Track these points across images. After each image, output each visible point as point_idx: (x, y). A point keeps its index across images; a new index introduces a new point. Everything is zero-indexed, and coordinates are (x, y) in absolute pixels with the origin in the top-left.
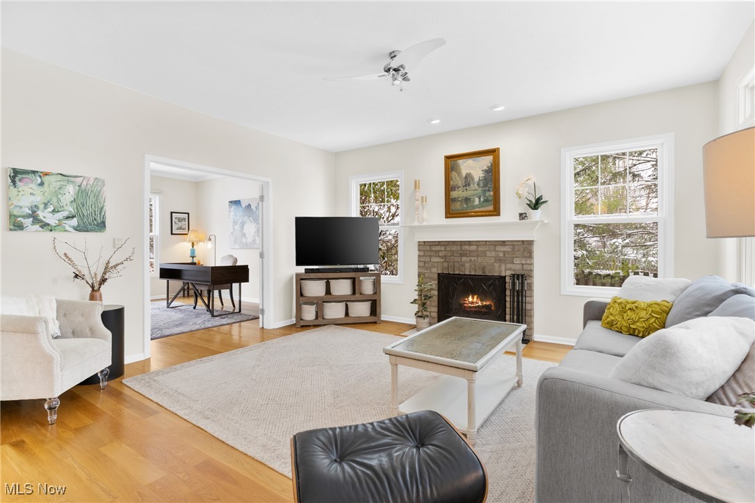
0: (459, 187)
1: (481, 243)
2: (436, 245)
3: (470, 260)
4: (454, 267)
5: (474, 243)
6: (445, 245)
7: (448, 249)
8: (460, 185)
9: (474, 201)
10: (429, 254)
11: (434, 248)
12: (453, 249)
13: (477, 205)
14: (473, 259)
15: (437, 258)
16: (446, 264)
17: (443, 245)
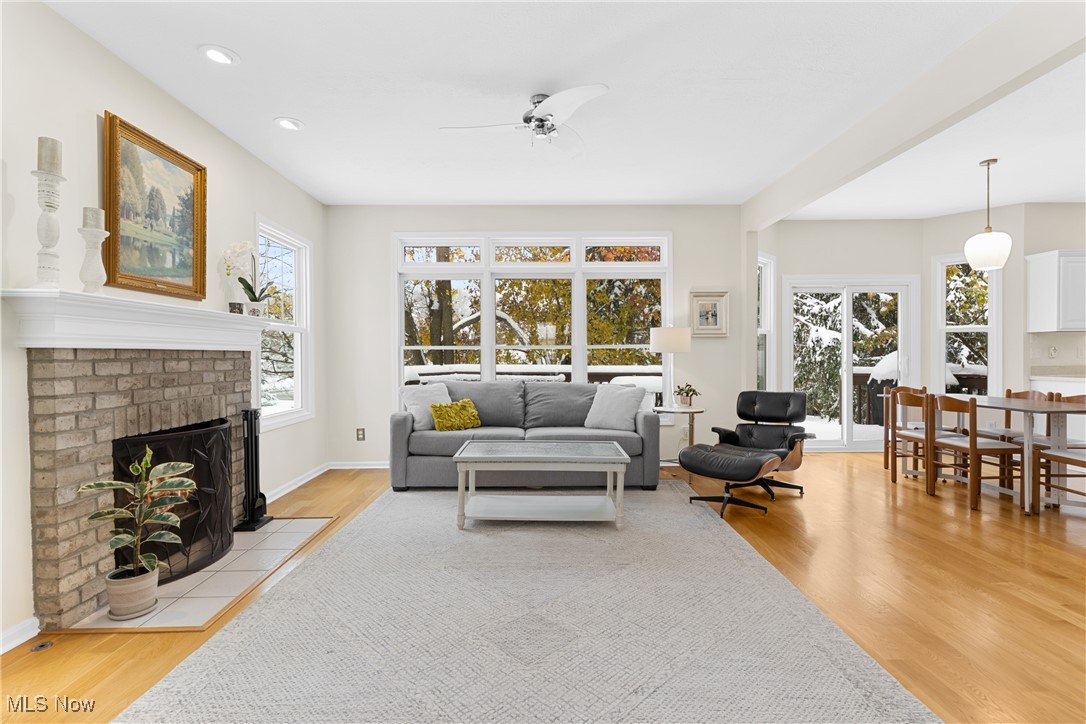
0: (137, 214)
1: (197, 356)
2: (108, 360)
3: (179, 394)
4: (151, 416)
5: (186, 356)
6: (131, 361)
7: (138, 370)
8: (139, 209)
9: (164, 259)
10: (90, 387)
11: (104, 370)
12: (149, 371)
13: (169, 269)
14: (183, 390)
15: (113, 397)
16: (132, 412)
17: (126, 360)
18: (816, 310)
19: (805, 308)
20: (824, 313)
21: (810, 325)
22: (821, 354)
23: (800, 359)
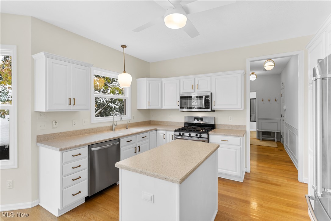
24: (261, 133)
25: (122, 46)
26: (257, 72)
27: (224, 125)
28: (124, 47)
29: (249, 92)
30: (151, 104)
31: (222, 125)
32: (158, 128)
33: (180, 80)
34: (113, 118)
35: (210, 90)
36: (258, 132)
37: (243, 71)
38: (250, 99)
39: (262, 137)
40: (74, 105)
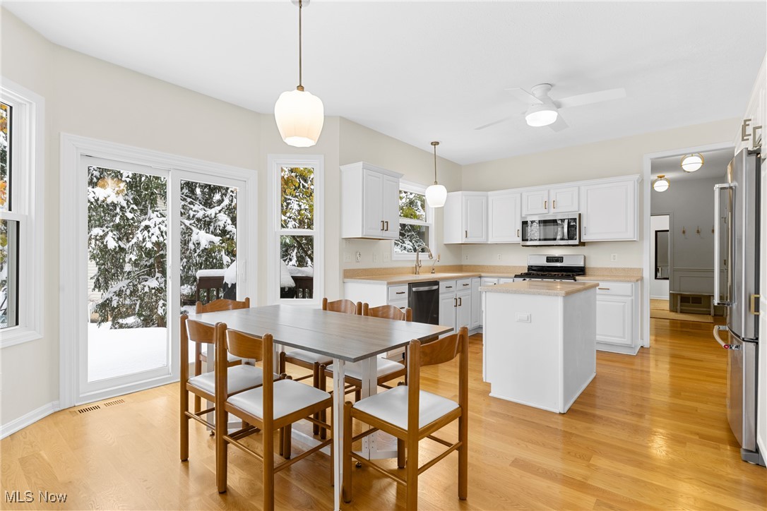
18: (200, 215)
19: (192, 213)
20: (207, 219)
21: (193, 228)
22: (199, 255)
23: (185, 260)
24: (679, 297)
25: (432, 144)
26: (669, 175)
27: (602, 269)
28: (435, 145)
29: (649, 214)
30: (468, 235)
31: (598, 269)
32: (483, 274)
33: (521, 194)
34: (416, 256)
35: (577, 210)
36: (673, 296)
37: (637, 176)
38: (656, 232)
39: (681, 306)
40: (387, 230)
